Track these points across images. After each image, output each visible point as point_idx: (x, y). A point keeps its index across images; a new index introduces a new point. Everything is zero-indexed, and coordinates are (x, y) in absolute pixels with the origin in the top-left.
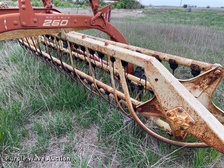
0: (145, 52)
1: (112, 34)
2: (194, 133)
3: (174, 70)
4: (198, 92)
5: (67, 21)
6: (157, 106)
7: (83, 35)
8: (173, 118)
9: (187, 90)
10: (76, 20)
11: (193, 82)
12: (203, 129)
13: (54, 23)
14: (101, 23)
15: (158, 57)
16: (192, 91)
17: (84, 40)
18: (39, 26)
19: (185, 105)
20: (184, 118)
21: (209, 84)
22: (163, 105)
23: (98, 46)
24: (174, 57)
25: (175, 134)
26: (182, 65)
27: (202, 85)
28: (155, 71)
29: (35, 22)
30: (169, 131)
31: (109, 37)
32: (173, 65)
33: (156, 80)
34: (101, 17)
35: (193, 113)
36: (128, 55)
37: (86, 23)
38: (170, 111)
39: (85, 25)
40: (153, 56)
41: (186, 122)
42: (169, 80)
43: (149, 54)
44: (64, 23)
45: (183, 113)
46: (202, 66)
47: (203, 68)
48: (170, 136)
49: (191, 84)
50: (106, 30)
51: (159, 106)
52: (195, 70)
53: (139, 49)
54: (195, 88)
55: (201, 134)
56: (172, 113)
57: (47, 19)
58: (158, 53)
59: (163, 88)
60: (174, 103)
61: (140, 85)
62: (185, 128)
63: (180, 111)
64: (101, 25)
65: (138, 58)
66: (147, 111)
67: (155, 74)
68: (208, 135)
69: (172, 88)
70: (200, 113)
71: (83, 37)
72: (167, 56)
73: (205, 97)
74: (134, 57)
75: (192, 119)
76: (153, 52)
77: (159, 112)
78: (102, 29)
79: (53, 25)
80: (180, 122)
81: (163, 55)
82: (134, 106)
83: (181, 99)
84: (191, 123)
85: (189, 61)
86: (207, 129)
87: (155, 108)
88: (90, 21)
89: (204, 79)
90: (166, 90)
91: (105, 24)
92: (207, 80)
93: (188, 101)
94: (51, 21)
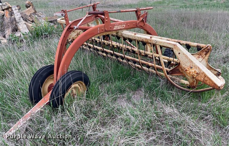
0: (172, 40)
1: (148, 30)
2: (199, 79)
3: (188, 50)
4: (201, 59)
5: (125, 25)
6: (180, 69)
7: (135, 33)
8: (188, 72)
9: (195, 58)
10: (129, 24)
11: (198, 54)
12: (203, 76)
13: (118, 27)
14: (142, 24)
15: (179, 43)
16: (198, 59)
17: (135, 35)
18: (112, 30)
19: (194, 65)
20: (193, 71)
21: (206, 55)
22: (183, 66)
23: (146, 39)
24: (188, 43)
25: (191, 85)
26: (192, 46)
27: (202, 56)
28: (178, 49)
29: (111, 28)
30: (188, 85)
31: (146, 32)
32: (188, 47)
33: (179, 53)
34: (142, 21)
35: (198, 68)
36: (164, 43)
37: (134, 25)
38: (187, 69)
39: (134, 26)
40: (177, 42)
41: (195, 73)
42: (185, 53)
43: (175, 41)
44: (123, 27)
45: (193, 68)
46: (202, 46)
47: (202, 47)
48: (189, 88)
49: (197, 55)
50: (145, 28)
51: (181, 69)
52: (199, 48)
53: (168, 39)
54: (199, 57)
55: (203, 79)
56: (188, 70)
57: (116, 26)
58: (179, 41)
59: (183, 57)
60: (188, 64)
61: (169, 61)
62: (195, 76)
63: (191, 68)
64: (142, 25)
65: (170, 44)
66: (175, 73)
67: (179, 51)
68: (206, 79)
69: (187, 57)
70: (201, 68)
71: (135, 34)
72: (184, 42)
73: (204, 62)
74: (168, 43)
75: (197, 71)
76: (177, 40)
77: (182, 73)
78: (142, 28)
79: (118, 28)
80: (192, 73)
81: (182, 42)
82: (167, 71)
83: (192, 62)
84: (197, 73)
85: (195, 44)
86: (205, 76)
87: (179, 71)
88: (136, 24)
89: (203, 52)
90: (184, 58)
91: (144, 25)
92: (204, 53)
93: (195, 63)
94: (117, 26)
